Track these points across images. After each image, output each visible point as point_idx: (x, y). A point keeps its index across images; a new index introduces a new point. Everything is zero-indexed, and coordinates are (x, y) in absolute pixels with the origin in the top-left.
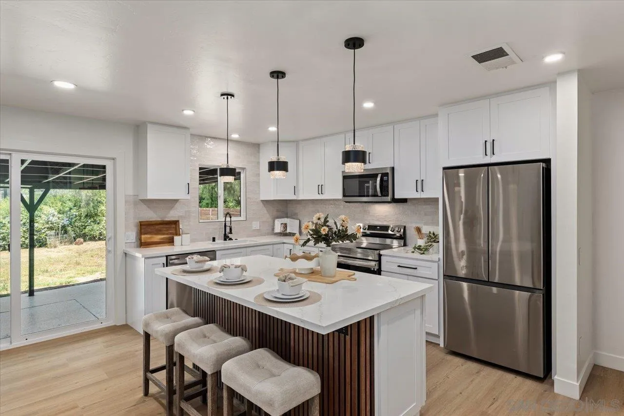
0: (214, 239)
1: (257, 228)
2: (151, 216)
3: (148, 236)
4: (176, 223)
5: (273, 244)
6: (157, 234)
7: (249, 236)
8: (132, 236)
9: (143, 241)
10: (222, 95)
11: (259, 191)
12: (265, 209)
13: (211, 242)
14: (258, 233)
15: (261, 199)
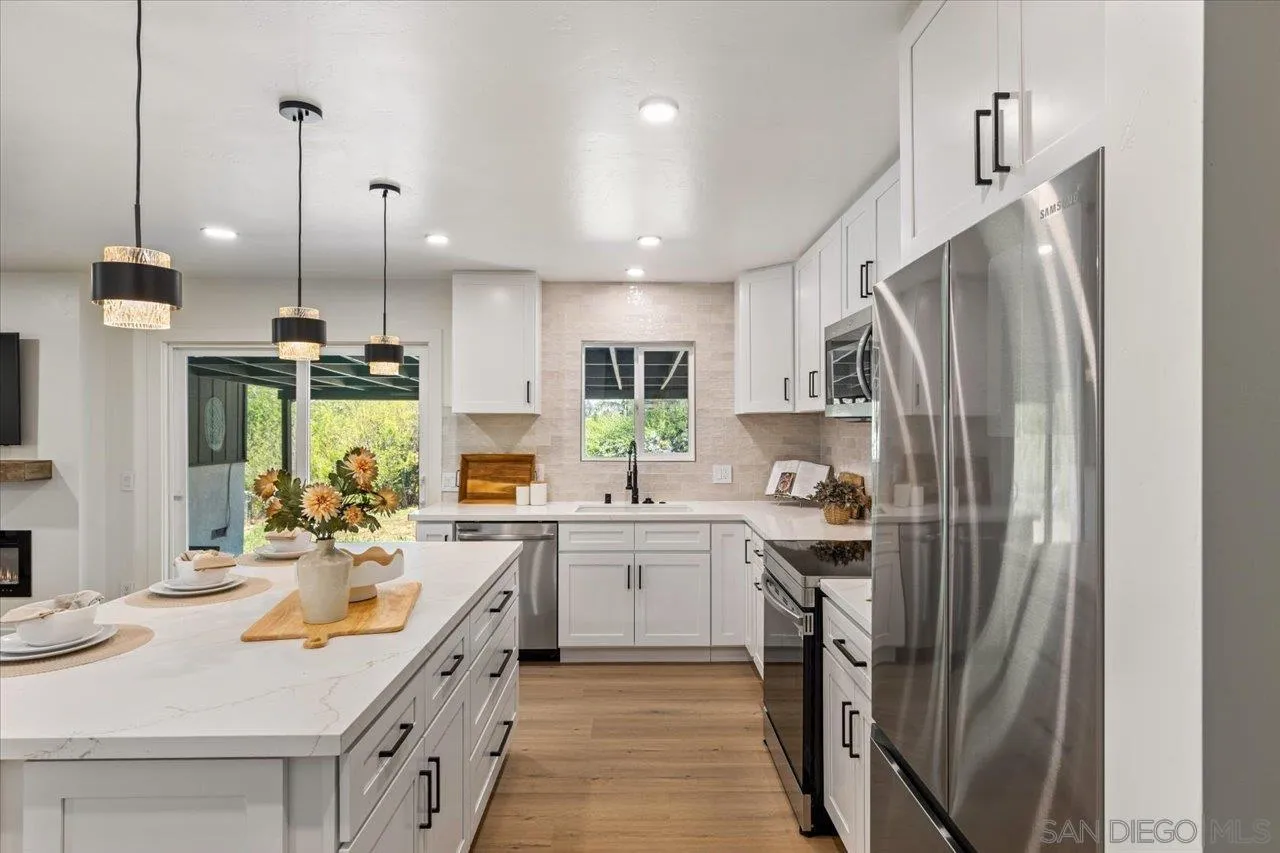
0: (608, 499)
1: (724, 481)
2: (486, 444)
3: (479, 482)
4: (528, 460)
5: (711, 522)
6: (494, 479)
7: (701, 498)
8: (451, 479)
9: (469, 491)
10: (374, 186)
11: (732, 392)
12: (747, 434)
13: (602, 503)
14: (728, 492)
15: (737, 413)
